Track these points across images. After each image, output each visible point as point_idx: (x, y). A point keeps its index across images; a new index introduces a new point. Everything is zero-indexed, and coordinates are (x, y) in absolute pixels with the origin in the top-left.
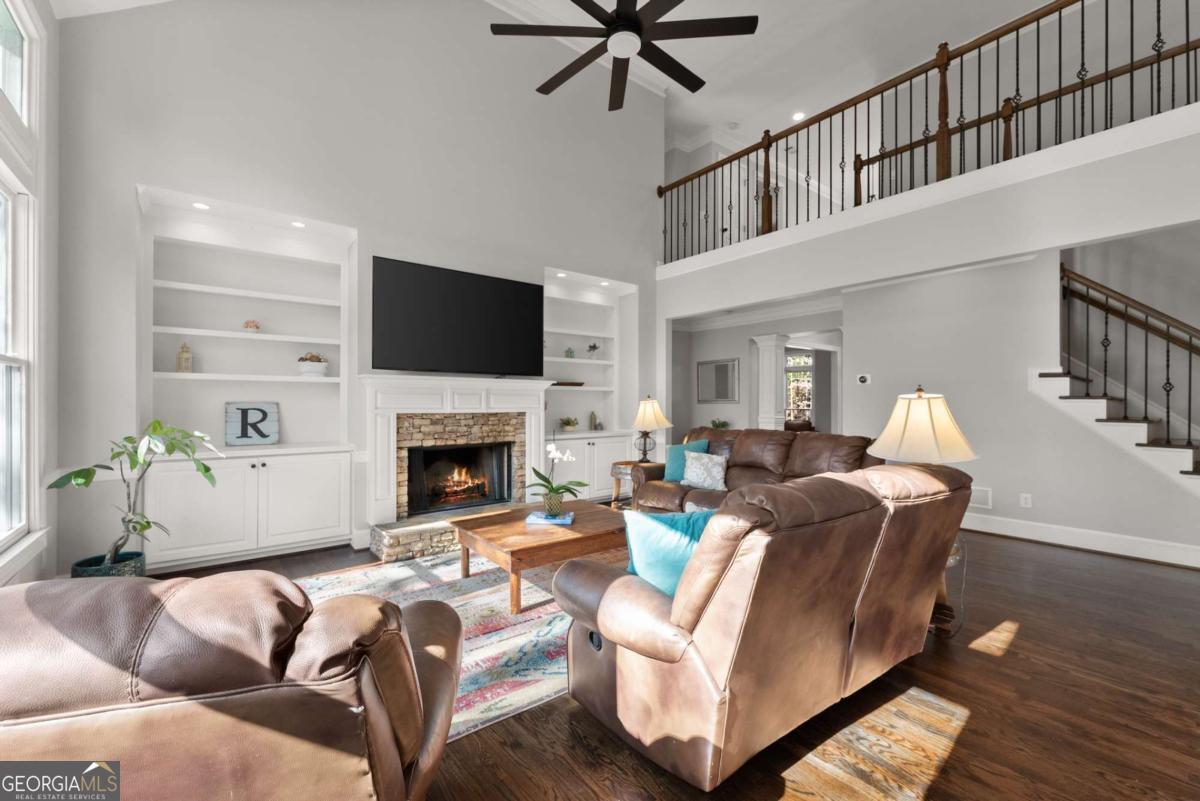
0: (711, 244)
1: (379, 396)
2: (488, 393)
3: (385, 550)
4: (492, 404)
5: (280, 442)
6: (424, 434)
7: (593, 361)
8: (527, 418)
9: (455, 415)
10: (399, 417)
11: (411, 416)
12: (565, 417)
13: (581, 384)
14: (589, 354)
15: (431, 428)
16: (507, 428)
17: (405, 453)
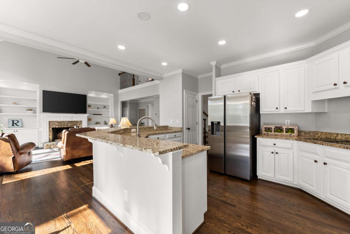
0: (143, 82)
1: (44, 117)
2: (72, 117)
3: (45, 147)
4: (73, 119)
5: (22, 127)
6: (56, 125)
7: (104, 110)
8: (83, 122)
9: (64, 121)
10: (49, 122)
11: (52, 122)
12: (97, 122)
13: (101, 115)
14: (103, 108)
15: (58, 124)
16: (77, 124)
17: (51, 129)
